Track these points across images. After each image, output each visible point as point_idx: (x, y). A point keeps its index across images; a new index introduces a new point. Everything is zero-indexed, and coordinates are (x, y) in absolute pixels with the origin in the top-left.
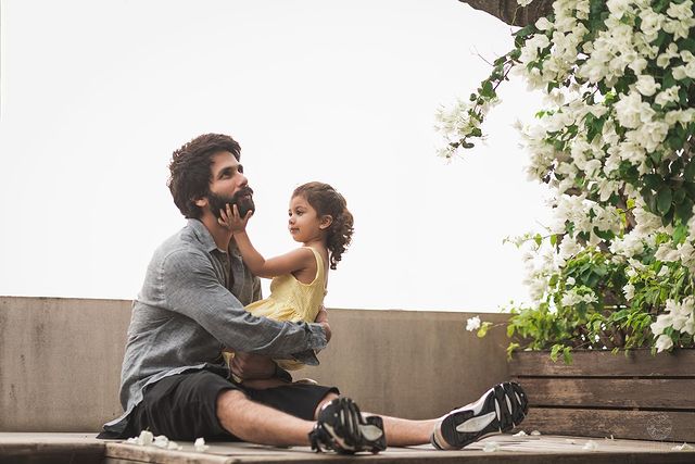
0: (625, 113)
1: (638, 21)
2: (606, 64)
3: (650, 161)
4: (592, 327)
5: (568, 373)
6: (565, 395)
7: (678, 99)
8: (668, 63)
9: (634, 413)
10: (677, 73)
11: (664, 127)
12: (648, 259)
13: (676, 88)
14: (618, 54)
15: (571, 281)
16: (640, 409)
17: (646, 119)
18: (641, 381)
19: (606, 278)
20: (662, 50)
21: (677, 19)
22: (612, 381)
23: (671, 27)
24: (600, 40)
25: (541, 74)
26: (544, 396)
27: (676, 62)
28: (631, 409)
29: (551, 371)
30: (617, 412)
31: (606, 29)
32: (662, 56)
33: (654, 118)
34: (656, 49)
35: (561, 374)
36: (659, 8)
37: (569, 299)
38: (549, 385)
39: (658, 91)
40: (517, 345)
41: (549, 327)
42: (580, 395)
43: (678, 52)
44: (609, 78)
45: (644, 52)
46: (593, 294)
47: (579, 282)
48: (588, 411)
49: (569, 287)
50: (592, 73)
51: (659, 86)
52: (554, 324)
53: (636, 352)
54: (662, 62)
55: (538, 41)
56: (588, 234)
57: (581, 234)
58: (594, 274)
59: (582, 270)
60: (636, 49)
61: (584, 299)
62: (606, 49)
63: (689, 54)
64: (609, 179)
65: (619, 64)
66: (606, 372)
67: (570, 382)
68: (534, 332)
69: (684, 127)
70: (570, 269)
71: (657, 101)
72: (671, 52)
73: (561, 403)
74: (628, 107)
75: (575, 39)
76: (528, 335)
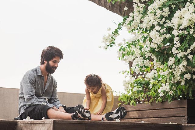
0: (152, 35)
1: (155, 12)
2: (147, 23)
3: (158, 47)
4: (141, 96)
5: (134, 110)
6: (133, 115)
7: (165, 31)
8: (163, 23)
9: (152, 119)
10: (165, 25)
11: (162, 38)
12: (155, 79)
13: (165, 29)
14: (150, 21)
15: (136, 85)
16: (153, 118)
17: (158, 36)
18: (154, 110)
19: (145, 84)
20: (161, 20)
21: (165, 12)
22: (146, 111)
23: (164, 14)
24: (146, 17)
25: (131, 26)
26: (128, 116)
27: (165, 23)
28: (151, 118)
29: (130, 109)
30: (147, 119)
31: (147, 15)
32: (161, 21)
33: (159, 36)
34: (160, 20)
35: (132, 110)
36: (161, 9)
37: (135, 89)
38: (129, 113)
39: (160, 29)
40: (121, 103)
41: (129, 98)
42: (138, 115)
43: (165, 20)
44: (148, 27)
45: (157, 20)
46: (141, 88)
47: (138, 85)
48: (139, 119)
49: (135, 86)
50: (144, 26)
51: (161, 28)
52: (130, 97)
53: (152, 103)
54: (161, 23)
55: (130, 18)
56: (142, 66)
57: (141, 67)
58: (141, 83)
59: (138, 82)
60: (155, 19)
61: (139, 89)
62: (147, 20)
63: (168, 20)
64: (148, 52)
65: (150, 23)
66: (144, 109)
67: (135, 112)
68: (125, 100)
69: (167, 38)
70: (135, 82)
71: (160, 32)
72: (164, 20)
73: (132, 118)
74: (153, 33)
75: (139, 18)
76: (124, 101)
